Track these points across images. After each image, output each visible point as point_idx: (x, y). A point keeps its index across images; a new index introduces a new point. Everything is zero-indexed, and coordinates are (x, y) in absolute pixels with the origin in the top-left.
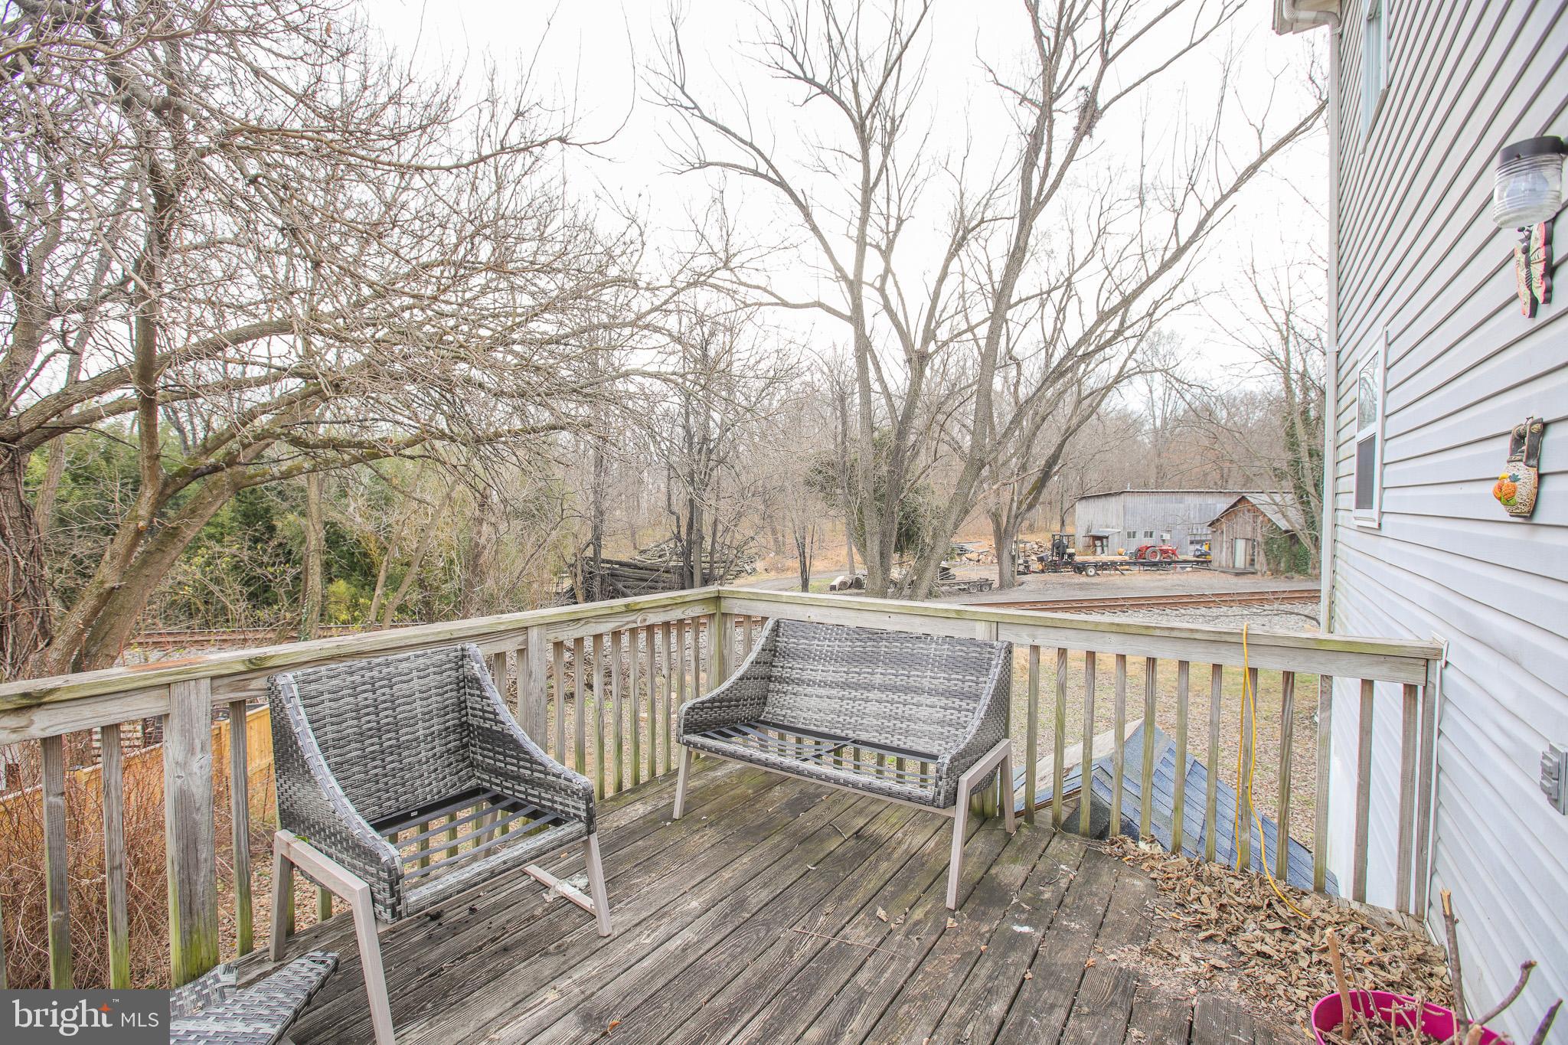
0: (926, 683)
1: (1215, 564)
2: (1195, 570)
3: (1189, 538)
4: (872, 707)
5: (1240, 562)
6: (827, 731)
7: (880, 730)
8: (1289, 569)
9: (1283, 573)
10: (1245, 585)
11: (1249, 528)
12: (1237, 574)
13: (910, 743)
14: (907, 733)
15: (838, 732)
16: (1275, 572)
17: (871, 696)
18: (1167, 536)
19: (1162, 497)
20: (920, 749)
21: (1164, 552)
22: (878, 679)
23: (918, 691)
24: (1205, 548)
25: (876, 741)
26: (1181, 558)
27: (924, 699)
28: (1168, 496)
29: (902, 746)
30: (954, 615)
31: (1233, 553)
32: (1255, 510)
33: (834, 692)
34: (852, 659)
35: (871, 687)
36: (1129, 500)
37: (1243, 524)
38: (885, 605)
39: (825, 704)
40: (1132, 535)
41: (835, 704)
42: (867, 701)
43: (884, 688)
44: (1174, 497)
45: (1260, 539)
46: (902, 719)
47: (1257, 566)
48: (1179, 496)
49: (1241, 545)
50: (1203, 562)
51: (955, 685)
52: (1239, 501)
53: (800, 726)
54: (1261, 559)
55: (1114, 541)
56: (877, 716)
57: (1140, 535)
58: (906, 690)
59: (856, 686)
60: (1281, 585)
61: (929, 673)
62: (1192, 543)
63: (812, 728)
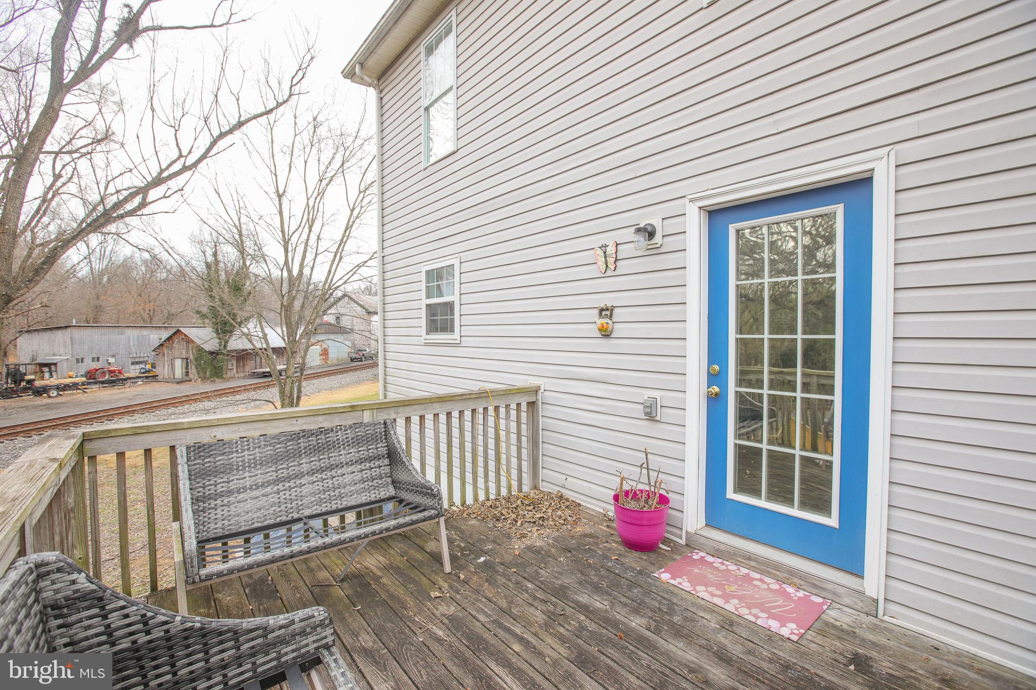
0: (343, 459)
1: (160, 378)
2: (146, 383)
3: (130, 361)
4: (306, 490)
5: (179, 373)
6: (272, 522)
7: (320, 502)
8: (212, 376)
9: (208, 379)
10: (186, 389)
11: (184, 352)
12: (178, 383)
13: (345, 503)
14: (341, 497)
15: (284, 518)
16: (204, 379)
17: (303, 481)
18: (112, 360)
19: (106, 330)
20: (353, 503)
21: (111, 372)
22: (305, 468)
23: (340, 465)
24: (148, 367)
25: (319, 511)
26: (127, 375)
27: (344, 470)
28: (111, 330)
29: (340, 507)
30: (350, 410)
31: (173, 369)
32: (189, 341)
33: (269, 489)
34: (276, 459)
35: (300, 475)
36: (77, 333)
37: (179, 348)
38: (295, 412)
39: (263, 502)
40: (80, 360)
41: (273, 499)
42: (302, 485)
43: (312, 472)
44: (116, 330)
45: (192, 357)
46: (334, 489)
47: (191, 376)
48: (120, 329)
49: (178, 363)
50: (150, 377)
51: (364, 454)
52: (174, 334)
53: (243, 529)
54: (193, 370)
55: (63, 367)
56: (314, 494)
57: (88, 360)
58: (331, 468)
59: (289, 478)
60: (208, 387)
61: (342, 452)
62: (133, 364)
63: (256, 525)
